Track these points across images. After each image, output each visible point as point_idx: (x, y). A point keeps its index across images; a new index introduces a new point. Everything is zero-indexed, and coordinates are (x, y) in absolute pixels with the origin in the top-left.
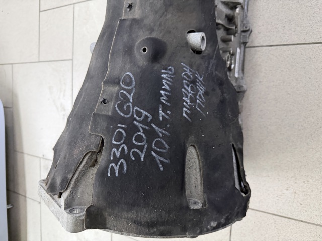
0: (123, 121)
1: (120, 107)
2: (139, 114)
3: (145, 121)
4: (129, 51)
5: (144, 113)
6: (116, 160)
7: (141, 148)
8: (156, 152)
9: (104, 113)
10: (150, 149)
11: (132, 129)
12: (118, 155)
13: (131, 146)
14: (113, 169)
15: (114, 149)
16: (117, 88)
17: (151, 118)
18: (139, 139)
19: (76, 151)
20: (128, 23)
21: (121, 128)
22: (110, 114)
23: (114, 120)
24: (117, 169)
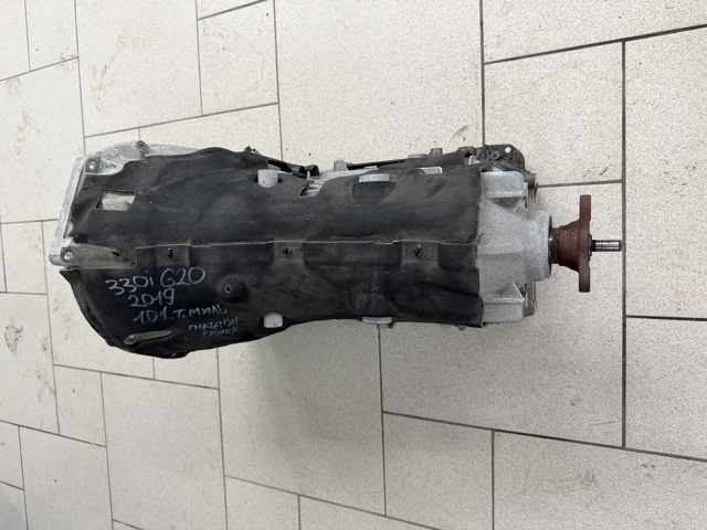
0: (156, 280)
1: (169, 274)
2: (169, 293)
3: (165, 301)
4: (228, 269)
5: (172, 298)
6: (120, 284)
7: (140, 302)
8: (145, 314)
9: (158, 258)
10: (145, 309)
11: (153, 291)
12: (126, 285)
13: (138, 293)
14: (112, 284)
15: (128, 281)
16: (187, 263)
17: (171, 304)
18: (148, 299)
19: (114, 238)
20: (262, 257)
21: (149, 281)
22: (159, 264)
23: (155, 272)
24: (114, 287)
